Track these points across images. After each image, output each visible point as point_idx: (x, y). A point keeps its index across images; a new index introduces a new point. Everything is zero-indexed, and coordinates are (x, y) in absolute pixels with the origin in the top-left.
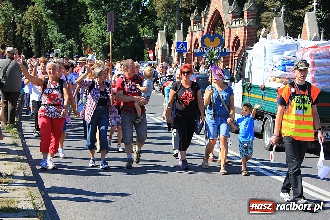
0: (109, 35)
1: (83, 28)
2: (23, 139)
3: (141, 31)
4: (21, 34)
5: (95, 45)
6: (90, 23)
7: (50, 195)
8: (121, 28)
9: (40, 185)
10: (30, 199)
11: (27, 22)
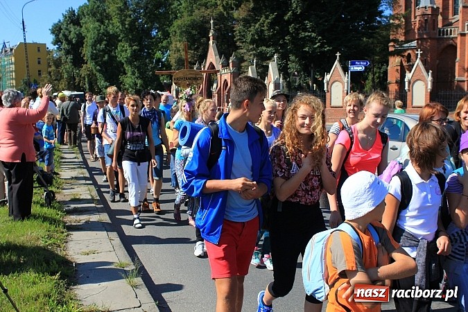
0: (139, 82)
1: (121, 78)
2: (83, 155)
3: (161, 78)
4: (79, 84)
5: (130, 89)
6: (126, 74)
7: (102, 190)
8: (147, 77)
9: (95, 183)
10: (88, 192)
11: (83, 76)
